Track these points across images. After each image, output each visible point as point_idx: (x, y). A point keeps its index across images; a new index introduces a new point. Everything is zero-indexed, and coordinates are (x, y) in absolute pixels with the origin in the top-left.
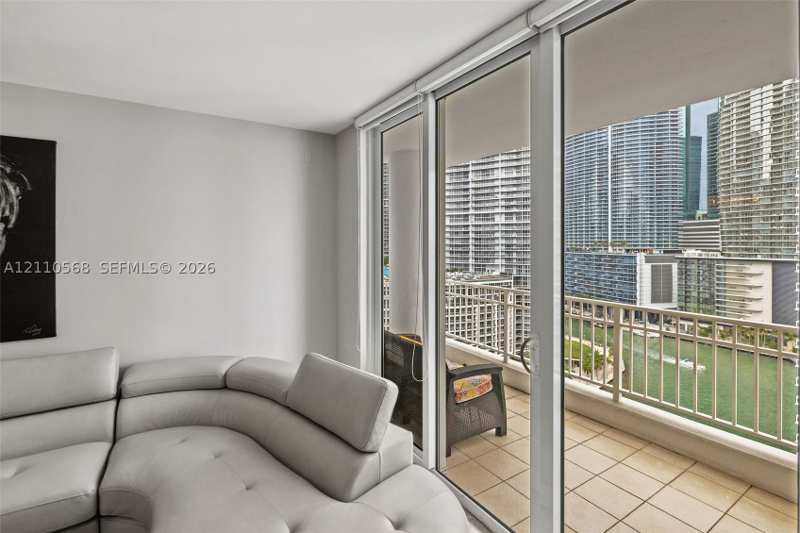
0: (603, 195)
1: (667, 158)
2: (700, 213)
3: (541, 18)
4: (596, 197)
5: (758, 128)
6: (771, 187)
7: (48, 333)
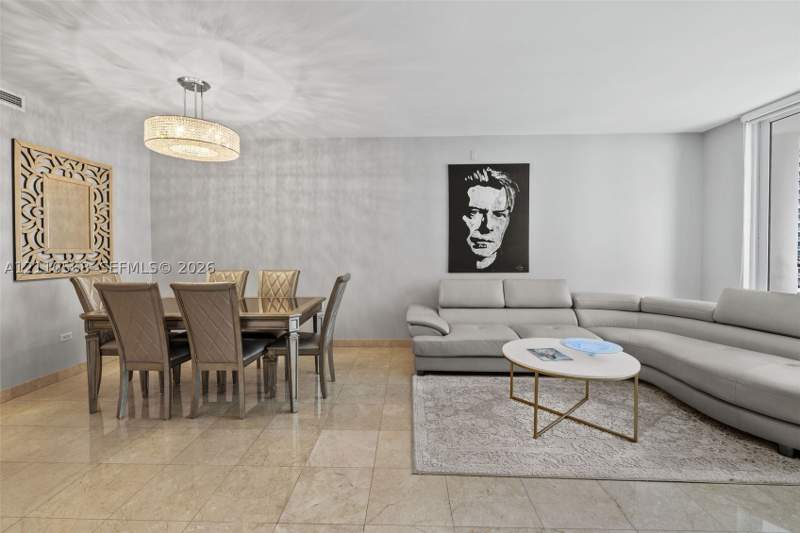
7: (526, 270)
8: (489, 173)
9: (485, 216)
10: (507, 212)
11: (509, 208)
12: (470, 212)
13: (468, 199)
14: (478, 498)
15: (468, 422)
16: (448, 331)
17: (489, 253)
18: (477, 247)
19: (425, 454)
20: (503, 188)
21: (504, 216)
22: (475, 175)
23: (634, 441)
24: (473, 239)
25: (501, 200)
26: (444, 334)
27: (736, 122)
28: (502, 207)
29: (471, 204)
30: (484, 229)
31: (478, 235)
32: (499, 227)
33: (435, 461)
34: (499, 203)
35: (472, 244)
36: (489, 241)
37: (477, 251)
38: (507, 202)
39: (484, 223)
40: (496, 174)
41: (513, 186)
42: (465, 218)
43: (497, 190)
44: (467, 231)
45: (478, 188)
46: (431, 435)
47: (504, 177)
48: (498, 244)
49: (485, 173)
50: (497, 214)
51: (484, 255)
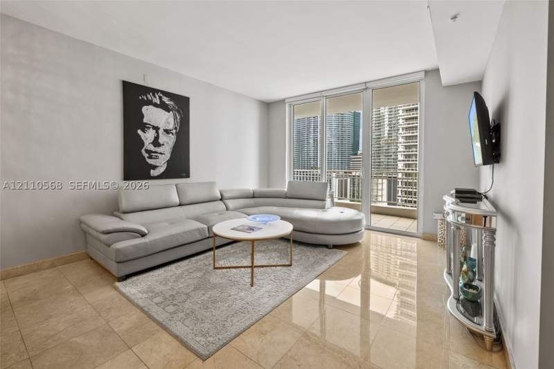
0: (315, 141)
1: (345, 123)
2: (359, 152)
3: (368, 85)
4: (312, 141)
5: (383, 111)
6: (388, 140)
7: (188, 176)
8: (160, 98)
9: (157, 132)
10: (174, 131)
11: (176, 128)
12: (144, 127)
13: (142, 116)
14: (262, 342)
15: (203, 298)
16: (146, 231)
17: (161, 163)
18: (150, 157)
19: (198, 339)
20: (171, 112)
21: (172, 134)
22: (149, 96)
23: (290, 265)
24: (148, 151)
25: (169, 120)
26: (143, 235)
27: (283, 101)
28: (171, 127)
29: (145, 121)
30: (156, 143)
31: (152, 148)
32: (168, 142)
33: (211, 339)
34: (169, 123)
35: (146, 155)
36: (161, 153)
37: (150, 161)
38: (175, 124)
39: (157, 138)
40: (165, 99)
41: (178, 111)
42: (139, 132)
43: (167, 113)
44: (142, 144)
45: (151, 107)
46: (187, 322)
47: (172, 103)
48: (168, 156)
49: (157, 97)
50: (167, 131)
51: (158, 164)
